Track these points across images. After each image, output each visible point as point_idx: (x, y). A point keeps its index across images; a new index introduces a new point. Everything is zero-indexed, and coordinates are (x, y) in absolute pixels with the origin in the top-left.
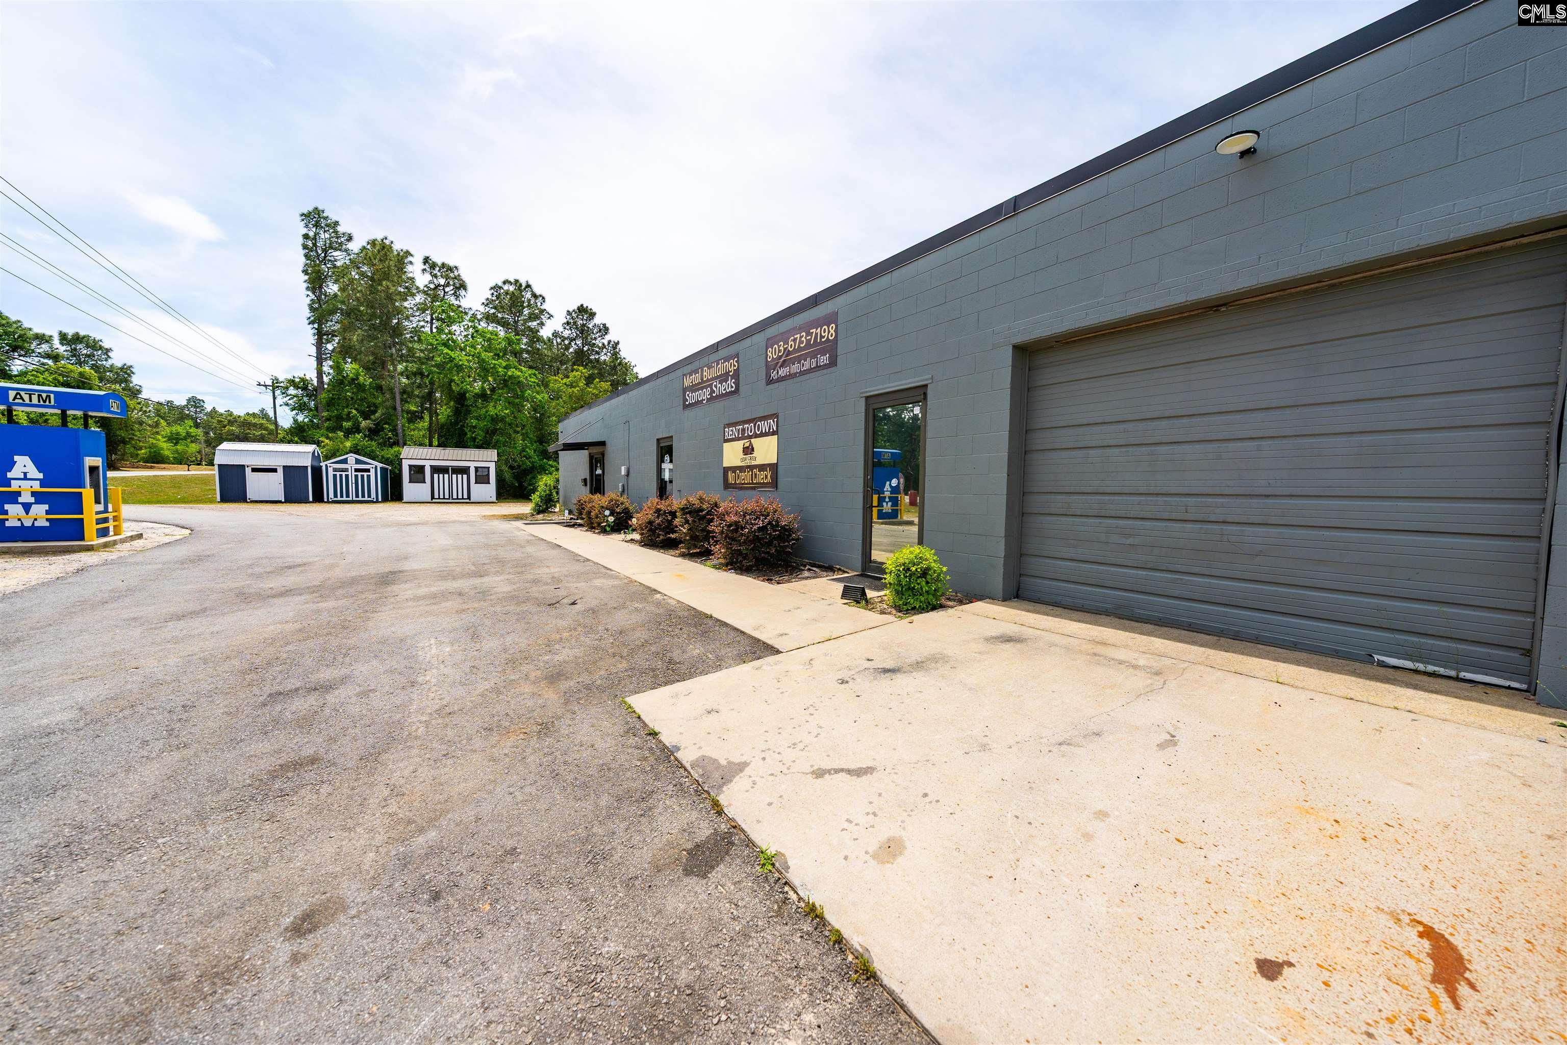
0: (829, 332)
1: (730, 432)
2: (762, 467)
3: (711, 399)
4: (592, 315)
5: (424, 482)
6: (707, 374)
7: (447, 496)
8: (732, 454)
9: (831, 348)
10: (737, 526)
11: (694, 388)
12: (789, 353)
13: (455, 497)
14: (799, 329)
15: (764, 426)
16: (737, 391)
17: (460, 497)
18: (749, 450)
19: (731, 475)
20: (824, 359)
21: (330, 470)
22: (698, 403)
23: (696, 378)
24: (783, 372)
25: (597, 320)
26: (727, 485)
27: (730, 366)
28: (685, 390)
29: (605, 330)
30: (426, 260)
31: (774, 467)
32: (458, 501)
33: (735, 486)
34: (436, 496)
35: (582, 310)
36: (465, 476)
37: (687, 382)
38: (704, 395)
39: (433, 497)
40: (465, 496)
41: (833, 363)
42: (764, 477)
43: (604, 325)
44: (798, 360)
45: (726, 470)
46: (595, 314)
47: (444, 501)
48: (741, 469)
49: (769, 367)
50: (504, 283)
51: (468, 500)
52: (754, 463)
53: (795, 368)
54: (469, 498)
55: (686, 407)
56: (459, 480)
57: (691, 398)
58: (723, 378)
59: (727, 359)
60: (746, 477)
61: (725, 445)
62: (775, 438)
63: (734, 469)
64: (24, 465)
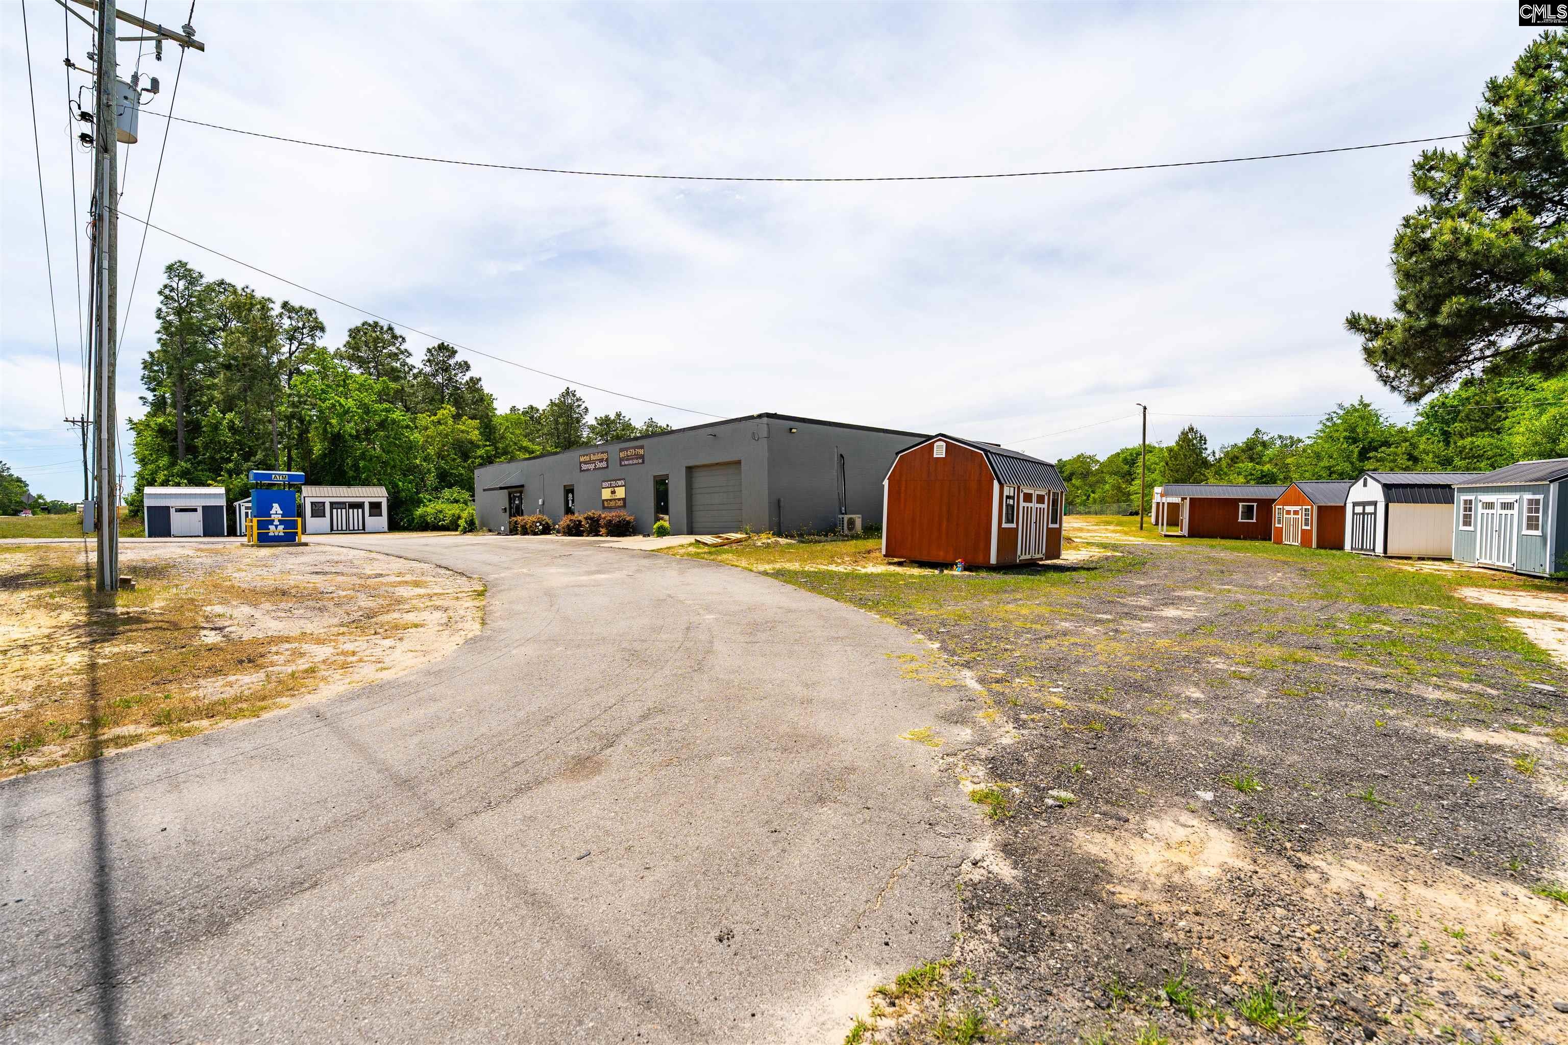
0: (641, 452)
1: (604, 484)
2: (619, 499)
3: (595, 469)
4: (454, 353)
5: (324, 516)
6: (593, 457)
7: (344, 528)
8: (606, 494)
9: (642, 457)
10: (610, 521)
11: (585, 463)
13: (351, 528)
14: (632, 448)
15: (620, 483)
16: (607, 467)
17: (356, 528)
18: (613, 492)
19: (606, 504)
20: (640, 461)
21: (243, 509)
22: (588, 470)
23: (587, 458)
24: (626, 462)
25: (459, 358)
26: (604, 508)
27: (605, 456)
28: (581, 463)
29: (465, 366)
30: (285, 305)
31: (624, 500)
32: (354, 532)
33: (608, 508)
34: (335, 528)
35: (442, 347)
36: (360, 511)
37: (582, 459)
38: (592, 466)
39: (332, 529)
40: (361, 528)
41: (643, 462)
42: (620, 503)
43: (466, 363)
44: (632, 459)
45: (604, 501)
46: (456, 352)
47: (341, 532)
48: (611, 500)
49: (621, 460)
50: (363, 325)
51: (363, 530)
52: (615, 498)
53: (631, 462)
54: (364, 529)
55: (581, 471)
56: (355, 514)
57: (584, 467)
58: (601, 460)
59: (602, 453)
60: (612, 504)
61: (603, 490)
62: (624, 488)
63: (607, 500)
64: (276, 508)
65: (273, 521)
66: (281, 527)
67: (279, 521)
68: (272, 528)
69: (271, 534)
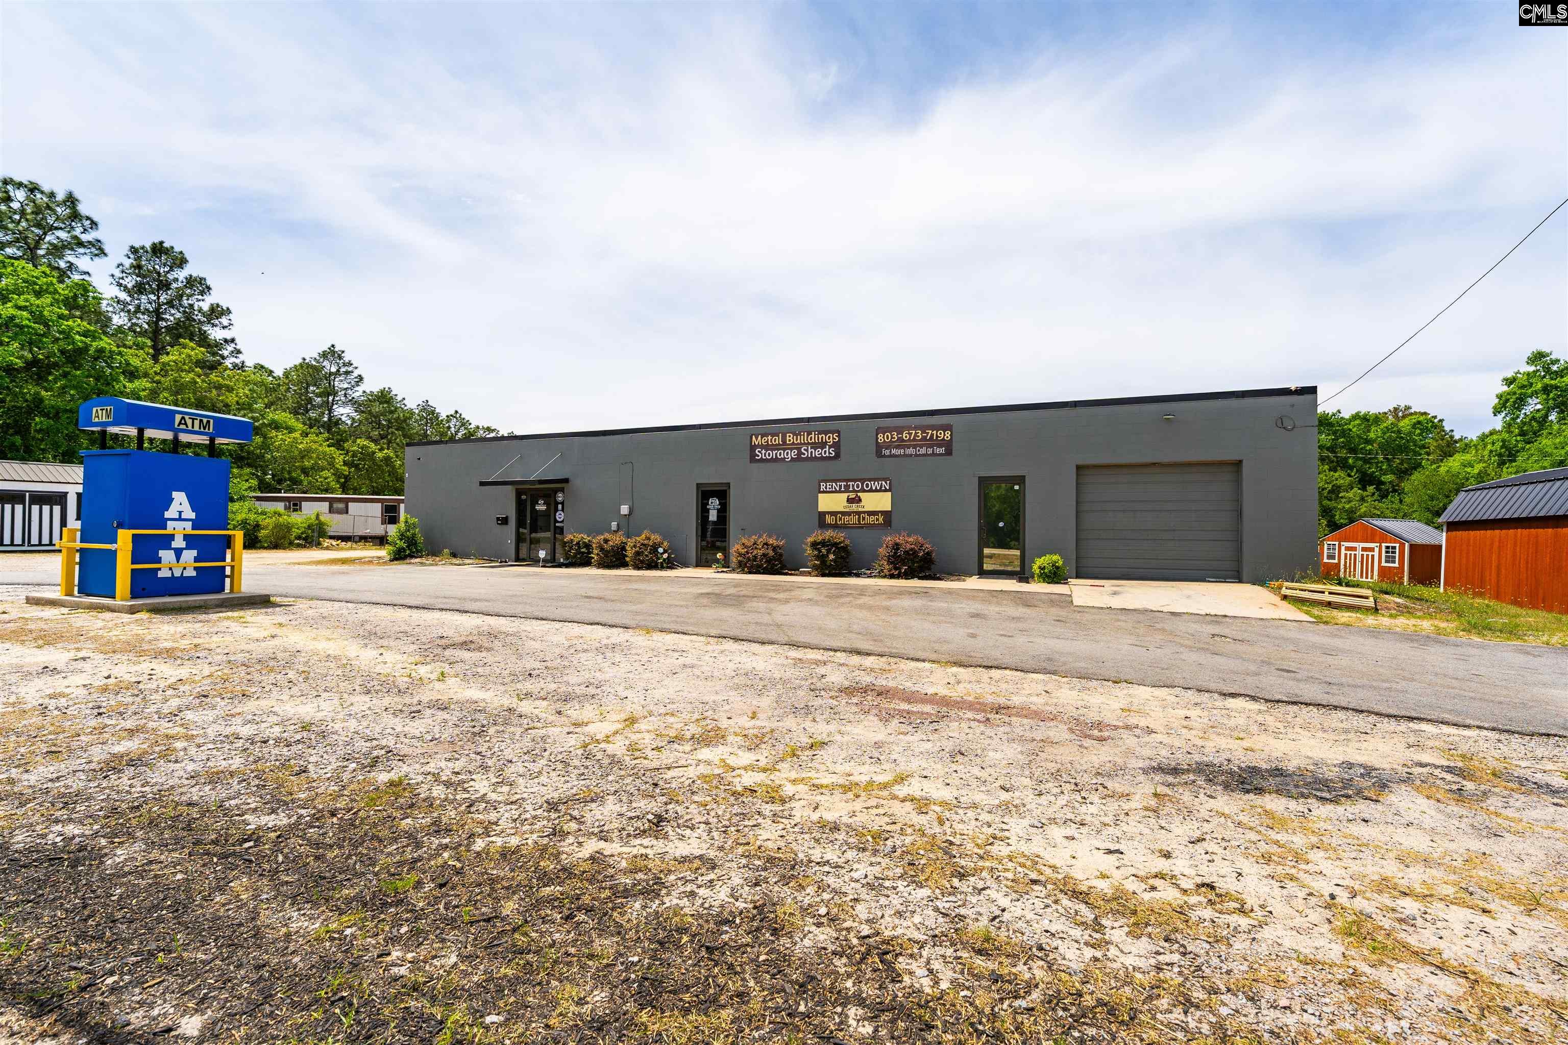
0: (945, 434)
3: (799, 459)
6: (792, 439)
9: (947, 445)
11: (769, 447)
12: (903, 441)
14: (916, 428)
16: (837, 457)
20: (942, 450)
22: (776, 460)
23: (773, 440)
24: (896, 452)
27: (828, 438)
28: (756, 446)
29: (202, 286)
37: (759, 441)
38: (785, 454)
41: (949, 454)
43: (203, 281)
44: (914, 446)
46: (185, 261)
49: (879, 446)
52: (860, 509)
53: (909, 451)
55: (755, 461)
57: (761, 454)
58: (815, 445)
59: (822, 432)
61: (820, 495)
62: (889, 494)
64: (180, 503)
65: (172, 537)
66: (189, 555)
67: (186, 537)
68: (167, 556)
69: (164, 573)
